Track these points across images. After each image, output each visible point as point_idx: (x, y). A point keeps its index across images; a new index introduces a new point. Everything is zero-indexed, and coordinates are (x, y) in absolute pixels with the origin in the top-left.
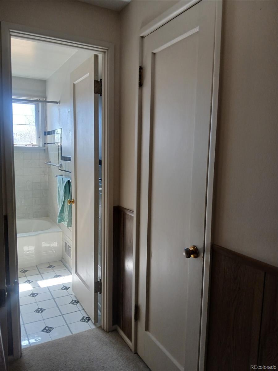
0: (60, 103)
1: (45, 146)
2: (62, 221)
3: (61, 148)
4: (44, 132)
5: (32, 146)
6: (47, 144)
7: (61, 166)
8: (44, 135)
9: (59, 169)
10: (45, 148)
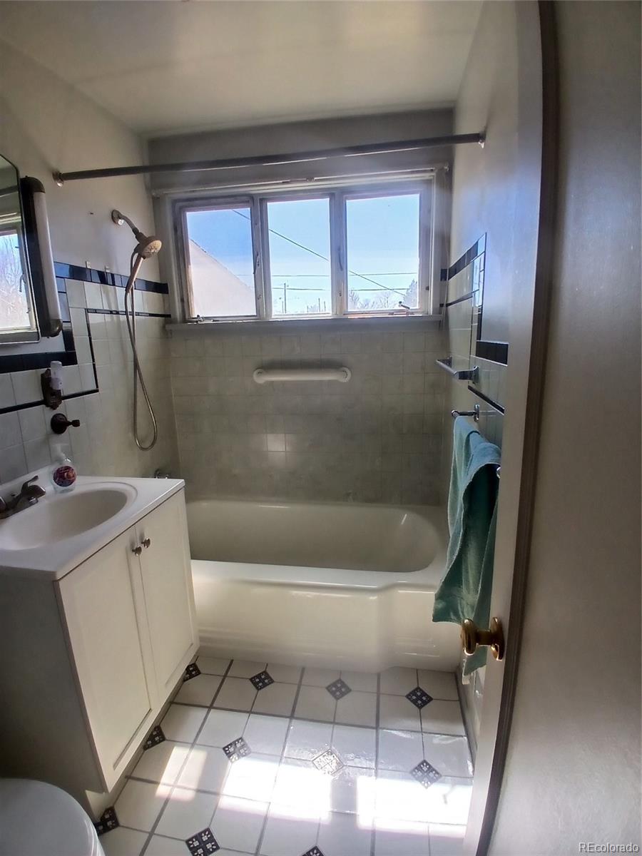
0: (487, 138)
1: (440, 313)
2: (453, 617)
3: (480, 316)
4: (442, 270)
5: (408, 313)
6: (448, 305)
7: (475, 376)
8: (441, 280)
9: (470, 388)
10: (439, 317)
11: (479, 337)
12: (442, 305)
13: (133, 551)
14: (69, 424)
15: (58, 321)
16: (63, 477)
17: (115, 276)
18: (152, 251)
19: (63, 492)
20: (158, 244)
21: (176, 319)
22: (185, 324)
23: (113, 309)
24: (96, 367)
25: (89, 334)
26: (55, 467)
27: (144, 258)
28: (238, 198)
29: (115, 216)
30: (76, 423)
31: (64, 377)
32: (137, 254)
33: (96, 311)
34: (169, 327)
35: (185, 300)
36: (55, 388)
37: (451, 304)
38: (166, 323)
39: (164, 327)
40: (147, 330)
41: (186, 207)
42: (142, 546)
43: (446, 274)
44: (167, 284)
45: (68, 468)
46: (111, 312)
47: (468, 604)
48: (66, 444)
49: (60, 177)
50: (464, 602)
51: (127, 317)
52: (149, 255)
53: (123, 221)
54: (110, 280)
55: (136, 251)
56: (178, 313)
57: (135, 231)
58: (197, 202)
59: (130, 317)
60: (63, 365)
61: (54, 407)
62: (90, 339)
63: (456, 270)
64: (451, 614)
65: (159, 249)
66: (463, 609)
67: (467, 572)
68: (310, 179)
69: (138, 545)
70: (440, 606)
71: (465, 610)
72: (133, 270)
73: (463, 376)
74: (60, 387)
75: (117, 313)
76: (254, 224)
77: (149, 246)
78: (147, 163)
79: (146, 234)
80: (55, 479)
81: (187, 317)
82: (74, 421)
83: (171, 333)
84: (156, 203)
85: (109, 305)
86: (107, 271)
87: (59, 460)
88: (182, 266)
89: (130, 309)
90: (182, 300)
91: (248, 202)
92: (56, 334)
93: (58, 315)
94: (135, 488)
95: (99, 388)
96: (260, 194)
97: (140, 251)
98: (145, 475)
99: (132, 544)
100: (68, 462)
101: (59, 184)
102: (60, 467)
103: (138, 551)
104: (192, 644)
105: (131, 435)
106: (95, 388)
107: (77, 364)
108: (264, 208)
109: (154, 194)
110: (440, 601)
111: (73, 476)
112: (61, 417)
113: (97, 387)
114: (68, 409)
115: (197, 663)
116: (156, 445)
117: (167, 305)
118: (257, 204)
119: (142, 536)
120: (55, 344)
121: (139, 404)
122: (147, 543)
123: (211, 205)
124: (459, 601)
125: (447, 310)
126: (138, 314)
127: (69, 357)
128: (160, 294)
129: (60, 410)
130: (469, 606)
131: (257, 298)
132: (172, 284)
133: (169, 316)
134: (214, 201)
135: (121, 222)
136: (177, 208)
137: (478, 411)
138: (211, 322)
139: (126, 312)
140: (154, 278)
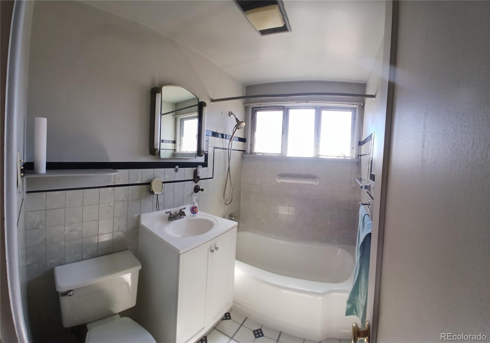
0: (376, 97)
2: (355, 313)
3: (372, 161)
4: (359, 142)
5: (345, 157)
6: (361, 156)
7: (369, 188)
8: (359, 145)
9: (367, 192)
10: (358, 160)
11: (371, 172)
12: (358, 155)
13: (211, 250)
14: (200, 190)
15: (204, 151)
16: (194, 210)
17: (227, 135)
18: (242, 126)
19: (192, 216)
20: (244, 124)
21: (247, 153)
22: (251, 155)
23: (224, 147)
24: (214, 169)
25: (214, 156)
26: (192, 206)
27: (238, 129)
28: (279, 107)
29: (230, 113)
30: (202, 190)
31: (202, 172)
32: (236, 128)
33: (217, 148)
34: (244, 155)
35: (252, 145)
36: (198, 175)
37: (362, 155)
38: (243, 153)
39: (242, 155)
40: (236, 156)
41: (257, 110)
42: (215, 250)
43: (360, 143)
44: (246, 139)
45: (196, 207)
46: (223, 149)
47: (361, 305)
48: (197, 198)
49: (213, 101)
50: (360, 304)
51: (229, 151)
52: (240, 128)
53: (233, 115)
54: (225, 137)
55: (235, 126)
56: (248, 150)
57: (237, 119)
58: (262, 108)
59: (230, 151)
60: (202, 167)
61: (196, 182)
62: (214, 158)
63: (364, 142)
64: (354, 311)
65: (244, 126)
66: (359, 308)
67: (361, 288)
68: (307, 102)
69: (213, 248)
70: (349, 307)
71: (360, 308)
72: (234, 133)
73: (366, 187)
74: (199, 175)
75: (226, 149)
76: (284, 117)
77: (240, 125)
78: (245, 95)
79: (240, 121)
80: (191, 210)
81: (252, 152)
82: (202, 189)
83: (245, 158)
84: (246, 108)
85: (223, 146)
86: (224, 133)
87: (194, 203)
88: (253, 132)
89: (230, 148)
90: (251, 145)
91: (282, 109)
92: (202, 156)
93: (203, 149)
94: (218, 222)
95: (214, 177)
96: (287, 106)
97: (237, 127)
98: (224, 217)
99: (211, 248)
100: (196, 205)
101: (212, 103)
102: (193, 206)
103: (212, 251)
104: (229, 303)
105: (222, 197)
106: (212, 177)
107: (207, 167)
108: (288, 111)
109: (246, 105)
110: (349, 304)
111: (197, 211)
112: (198, 186)
113: (213, 177)
114: (201, 184)
115: (230, 313)
116: (231, 204)
117: (245, 147)
118: (286, 110)
119: (215, 245)
120: (201, 159)
121: (227, 185)
122: (217, 248)
123: (267, 109)
124: (357, 304)
125: (360, 157)
126: (233, 150)
127: (205, 165)
128: (243, 143)
129: (198, 184)
130: (361, 307)
131: (282, 146)
132: (248, 139)
133: (245, 151)
134: (269, 108)
135: (232, 116)
136: (254, 111)
137: (370, 203)
138: (261, 155)
139: (229, 149)
140: (242, 136)
